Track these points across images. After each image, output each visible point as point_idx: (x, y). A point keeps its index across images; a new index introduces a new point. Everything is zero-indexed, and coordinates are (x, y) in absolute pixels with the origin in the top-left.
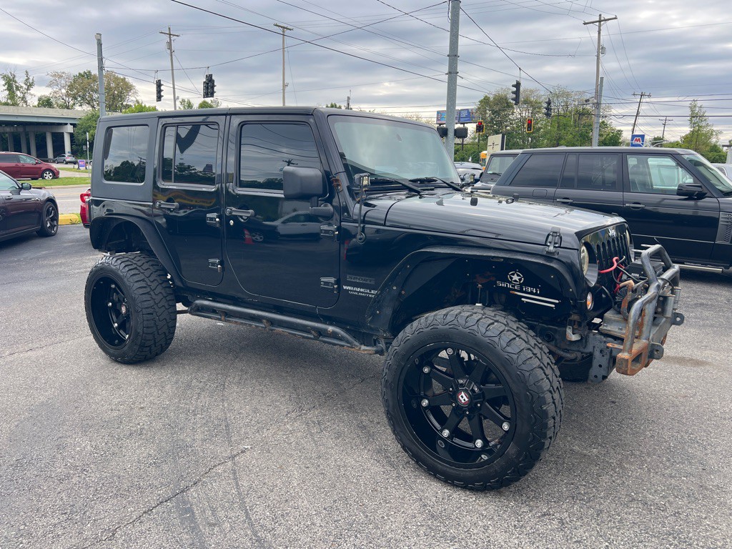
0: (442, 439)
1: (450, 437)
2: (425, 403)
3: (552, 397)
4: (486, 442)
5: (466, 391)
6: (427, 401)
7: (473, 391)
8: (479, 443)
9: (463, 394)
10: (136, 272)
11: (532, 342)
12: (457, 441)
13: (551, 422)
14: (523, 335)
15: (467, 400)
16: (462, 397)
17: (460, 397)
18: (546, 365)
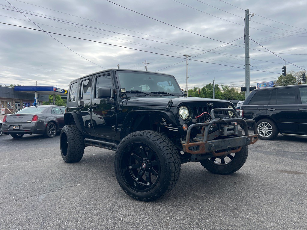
0: (135, 182)
1: (138, 181)
2: (130, 167)
3: (174, 165)
4: (151, 183)
5: (145, 163)
6: (131, 167)
7: (148, 162)
8: (148, 184)
9: (144, 164)
10: (71, 130)
11: (170, 144)
12: (140, 182)
13: (173, 174)
14: (167, 141)
15: (145, 166)
16: (144, 165)
17: (143, 165)
18: (174, 153)
